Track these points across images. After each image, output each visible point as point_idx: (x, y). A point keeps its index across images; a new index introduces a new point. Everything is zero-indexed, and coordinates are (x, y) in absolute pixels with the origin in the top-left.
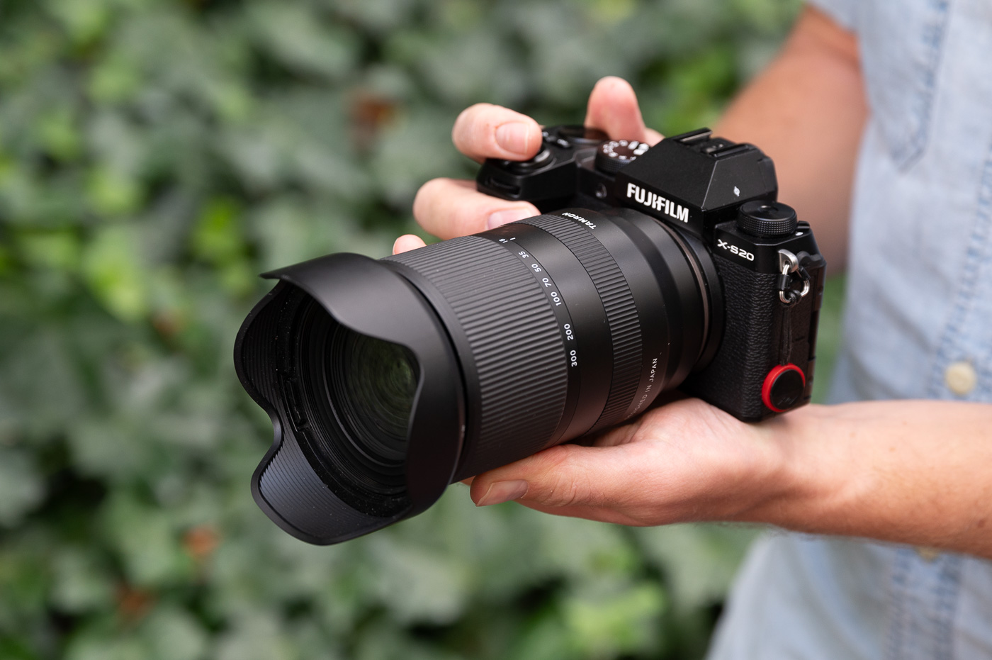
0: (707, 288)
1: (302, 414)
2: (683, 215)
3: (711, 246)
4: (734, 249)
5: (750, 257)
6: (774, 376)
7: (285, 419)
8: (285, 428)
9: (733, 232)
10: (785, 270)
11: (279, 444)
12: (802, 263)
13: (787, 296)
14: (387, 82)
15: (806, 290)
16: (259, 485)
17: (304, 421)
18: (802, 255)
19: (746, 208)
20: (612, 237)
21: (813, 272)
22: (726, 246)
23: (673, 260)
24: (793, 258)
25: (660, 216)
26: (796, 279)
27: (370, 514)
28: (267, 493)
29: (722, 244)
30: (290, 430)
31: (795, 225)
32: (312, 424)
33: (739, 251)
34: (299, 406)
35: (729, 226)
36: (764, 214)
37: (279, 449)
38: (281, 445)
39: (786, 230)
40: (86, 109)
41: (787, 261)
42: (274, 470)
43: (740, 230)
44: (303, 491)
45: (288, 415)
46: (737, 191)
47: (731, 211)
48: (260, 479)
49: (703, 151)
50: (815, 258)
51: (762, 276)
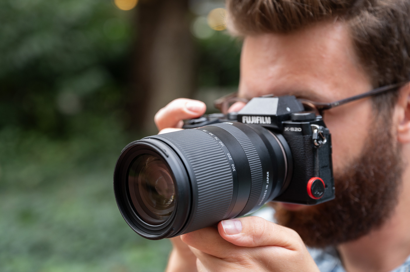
2: (268, 121)
4: (292, 129)
5: (300, 130)
9: (290, 123)
10: (315, 132)
12: (322, 130)
13: (318, 143)
15: (325, 141)
18: (322, 126)
22: (288, 129)
24: (318, 127)
33: (294, 129)
41: (316, 128)
46: (288, 109)
51: (306, 137)
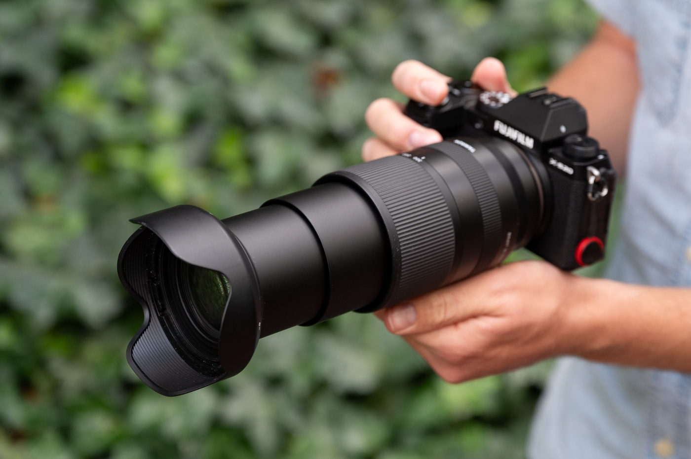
0: (544, 189)
1: (163, 305)
2: (529, 143)
3: (546, 162)
4: (560, 166)
5: (570, 171)
6: (584, 245)
7: (152, 308)
8: (152, 313)
9: (560, 154)
10: (592, 180)
11: (147, 324)
12: (602, 175)
13: (593, 195)
14: (335, 60)
15: (605, 192)
16: (132, 352)
17: (164, 309)
18: (603, 170)
19: (569, 140)
20: (483, 155)
21: (610, 180)
22: (555, 163)
23: (522, 170)
24: (596, 172)
25: (515, 143)
26: (599, 185)
27: (203, 374)
28: (136, 357)
29: (553, 162)
30: (155, 314)
31: (599, 151)
32: (169, 311)
33: (564, 167)
34: (161, 299)
35: (558, 151)
36: (580, 144)
37: (147, 328)
38: (149, 325)
39: (593, 155)
40: (149, 72)
41: (592, 174)
42: (143, 341)
43: (564, 153)
44: (161, 356)
45: (154, 305)
46: (563, 129)
47: (559, 142)
48: (133, 348)
49: (543, 103)
50: (610, 172)
51: (577, 183)
